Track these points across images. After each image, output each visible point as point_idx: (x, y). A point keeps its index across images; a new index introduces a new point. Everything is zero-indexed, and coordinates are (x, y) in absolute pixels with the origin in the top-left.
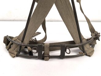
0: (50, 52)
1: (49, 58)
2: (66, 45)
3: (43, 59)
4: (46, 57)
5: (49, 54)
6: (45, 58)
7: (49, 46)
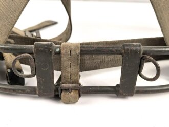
0: (81, 73)
1: (80, 96)
2: (143, 48)
3: (57, 97)
4: (67, 90)
5: (77, 82)
6: (64, 95)
7: (78, 51)
